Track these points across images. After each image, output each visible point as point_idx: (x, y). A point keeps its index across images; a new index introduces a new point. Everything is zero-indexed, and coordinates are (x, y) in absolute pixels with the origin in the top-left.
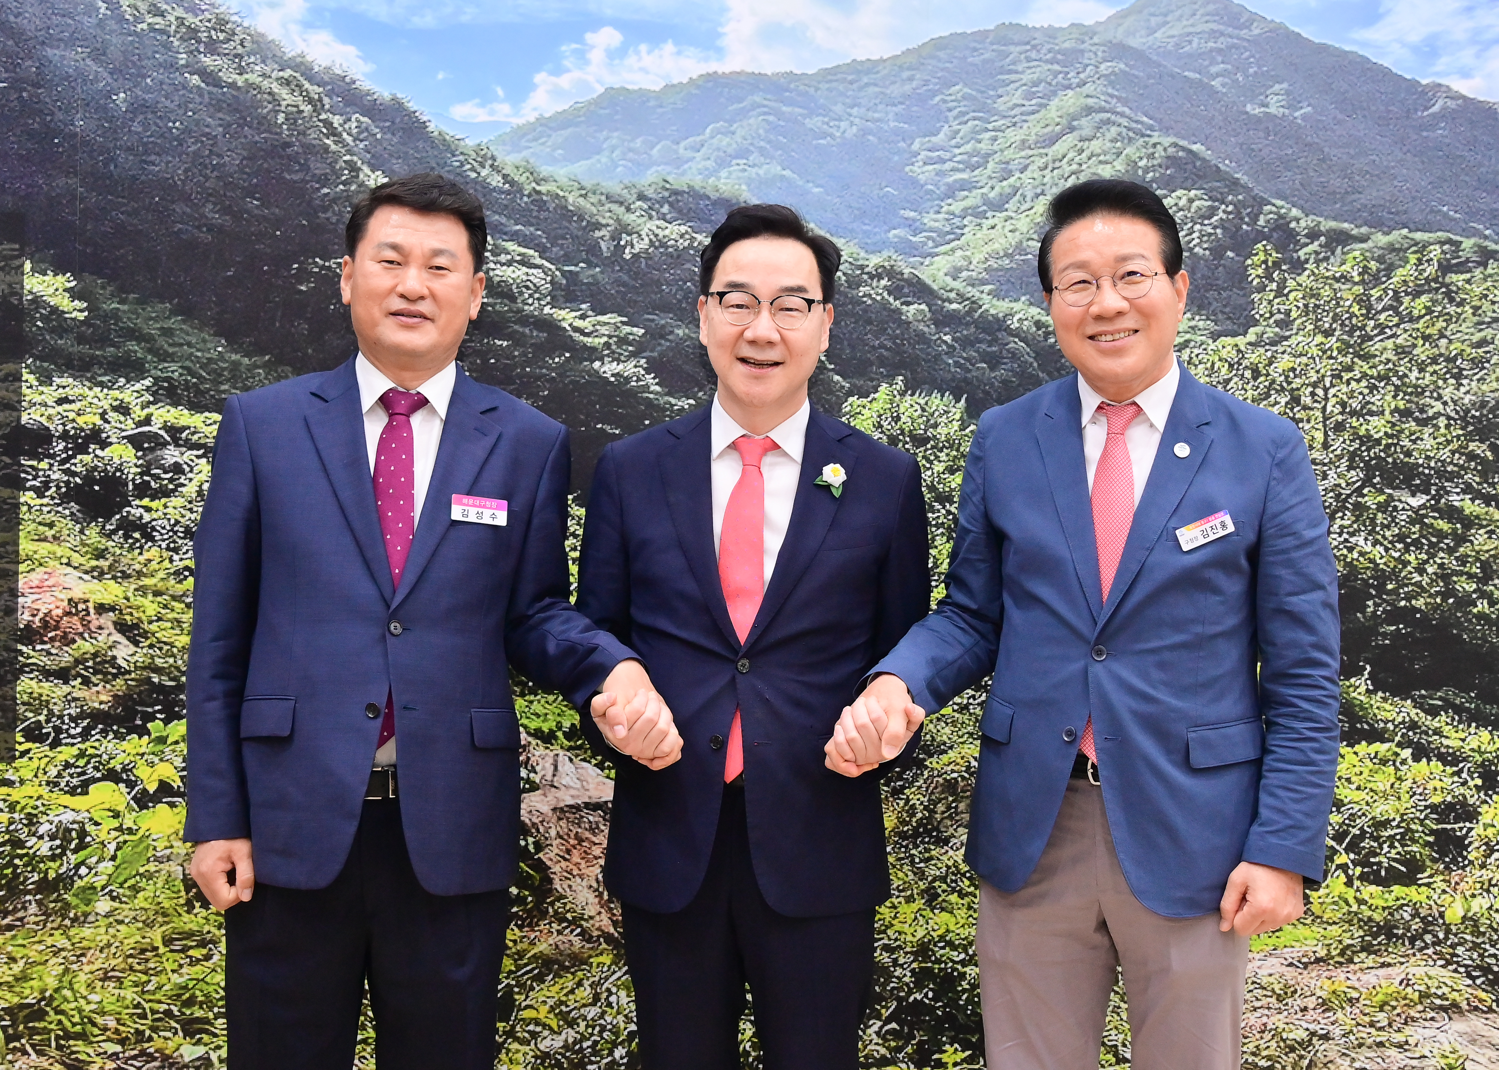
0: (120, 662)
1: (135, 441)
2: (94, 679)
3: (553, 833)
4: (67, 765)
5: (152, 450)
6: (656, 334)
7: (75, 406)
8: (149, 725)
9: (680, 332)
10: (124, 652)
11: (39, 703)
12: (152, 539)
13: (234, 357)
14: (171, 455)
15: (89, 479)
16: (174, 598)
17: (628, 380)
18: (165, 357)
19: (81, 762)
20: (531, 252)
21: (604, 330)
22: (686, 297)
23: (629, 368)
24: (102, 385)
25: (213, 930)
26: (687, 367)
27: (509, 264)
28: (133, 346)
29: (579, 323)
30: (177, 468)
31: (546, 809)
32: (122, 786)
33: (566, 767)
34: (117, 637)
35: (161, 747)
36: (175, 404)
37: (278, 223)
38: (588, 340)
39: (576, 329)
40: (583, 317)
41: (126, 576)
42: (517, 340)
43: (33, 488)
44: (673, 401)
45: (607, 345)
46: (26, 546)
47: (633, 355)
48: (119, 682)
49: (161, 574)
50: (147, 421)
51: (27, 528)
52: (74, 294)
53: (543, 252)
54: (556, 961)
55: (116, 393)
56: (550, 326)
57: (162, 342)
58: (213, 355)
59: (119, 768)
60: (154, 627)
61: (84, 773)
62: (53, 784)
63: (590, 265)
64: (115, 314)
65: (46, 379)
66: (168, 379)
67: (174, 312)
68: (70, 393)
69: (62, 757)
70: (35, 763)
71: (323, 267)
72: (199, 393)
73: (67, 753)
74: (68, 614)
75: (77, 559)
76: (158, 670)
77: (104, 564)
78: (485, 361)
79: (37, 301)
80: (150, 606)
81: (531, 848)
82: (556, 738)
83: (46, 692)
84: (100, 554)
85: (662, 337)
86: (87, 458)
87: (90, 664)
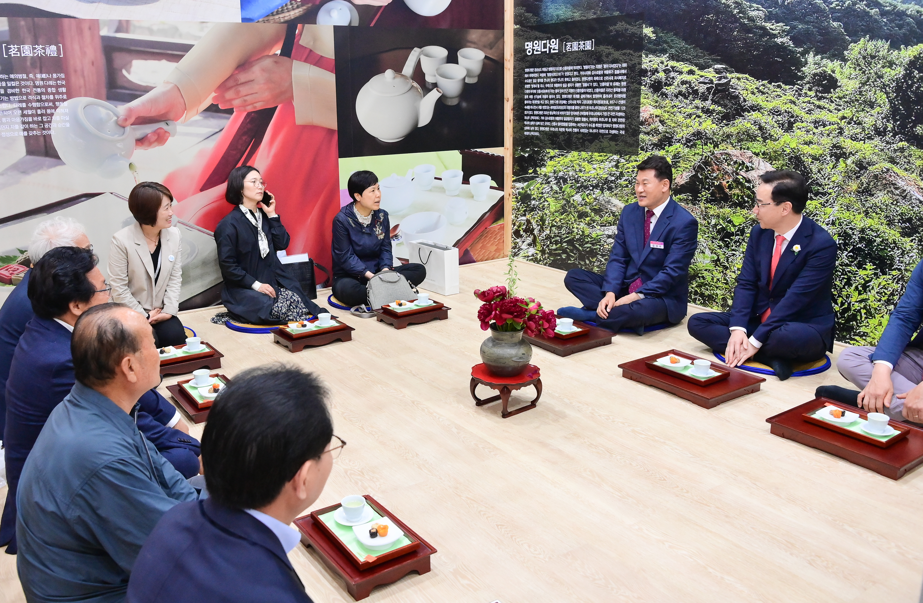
0: (660, 130)
1: (665, 71)
2: (654, 135)
5: (668, 73)
6: (793, 28)
7: (652, 63)
8: (665, 147)
9: (800, 27)
10: (661, 128)
11: (643, 141)
12: (667, 97)
13: (687, 46)
14: (672, 74)
15: (655, 82)
16: (671, 113)
17: (784, 43)
18: (671, 47)
20: (759, 6)
21: (778, 28)
22: (802, 15)
23: (785, 40)
24: (658, 56)
26: (802, 38)
27: (754, 10)
28: (665, 45)
29: (772, 27)
30: (673, 78)
33: (762, 163)
34: (660, 124)
36: (673, 60)
37: (697, 6)
38: (774, 32)
39: (771, 29)
40: (773, 25)
41: (662, 108)
42: (755, 34)
43: (644, 85)
44: (797, 49)
45: (779, 33)
46: (642, 100)
47: (786, 35)
48: (660, 136)
49: (669, 107)
50: (667, 66)
51: (642, 95)
52: (653, 32)
53: (763, 5)
55: (661, 58)
56: (763, 28)
57: (671, 43)
58: (682, 46)
60: (667, 121)
63: (776, 8)
64: (661, 37)
65: (647, 56)
66: (672, 54)
67: (674, 35)
68: (652, 59)
71: (707, 18)
72: (679, 57)
74: (650, 118)
75: (652, 103)
76: (667, 133)
77: (657, 104)
78: (746, 41)
79: (646, 35)
80: (666, 116)
83: (645, 138)
84: (656, 102)
85: (795, 29)
86: (654, 76)
87: (654, 131)
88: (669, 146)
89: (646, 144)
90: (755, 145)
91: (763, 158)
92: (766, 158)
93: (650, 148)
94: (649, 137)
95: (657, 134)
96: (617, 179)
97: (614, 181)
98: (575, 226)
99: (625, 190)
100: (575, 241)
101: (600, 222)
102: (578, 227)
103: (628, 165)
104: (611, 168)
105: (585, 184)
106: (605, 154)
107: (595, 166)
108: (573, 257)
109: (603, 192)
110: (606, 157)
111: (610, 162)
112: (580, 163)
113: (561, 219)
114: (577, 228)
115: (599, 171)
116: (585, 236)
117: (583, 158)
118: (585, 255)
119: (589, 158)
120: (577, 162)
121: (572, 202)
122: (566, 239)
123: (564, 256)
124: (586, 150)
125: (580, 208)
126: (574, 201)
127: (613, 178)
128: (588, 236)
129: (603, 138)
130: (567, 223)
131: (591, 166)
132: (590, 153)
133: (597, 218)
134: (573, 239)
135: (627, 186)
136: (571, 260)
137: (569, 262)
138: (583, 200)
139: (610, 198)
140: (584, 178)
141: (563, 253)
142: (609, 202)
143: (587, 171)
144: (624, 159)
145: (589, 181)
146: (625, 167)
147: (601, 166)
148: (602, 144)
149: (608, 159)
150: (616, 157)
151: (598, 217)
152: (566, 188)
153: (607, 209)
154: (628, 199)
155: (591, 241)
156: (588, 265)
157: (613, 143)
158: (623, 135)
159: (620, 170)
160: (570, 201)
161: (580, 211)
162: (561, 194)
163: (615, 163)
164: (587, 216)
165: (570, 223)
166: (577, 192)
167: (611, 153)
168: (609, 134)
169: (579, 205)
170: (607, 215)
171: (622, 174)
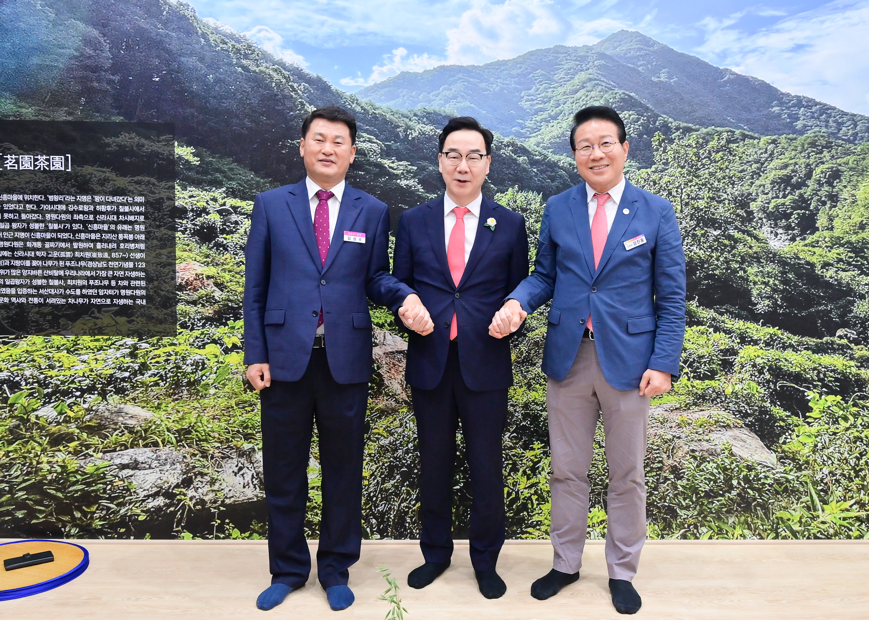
0: (216, 298)
1: (220, 212)
2: (206, 305)
3: (384, 362)
4: (197, 338)
5: (226, 215)
6: (422, 169)
7: (196, 199)
8: (228, 322)
9: (431, 168)
10: (218, 294)
11: (185, 314)
12: (227, 250)
13: (258, 179)
14: (234, 217)
15: (202, 227)
16: (236, 273)
17: (411, 187)
18: (231, 179)
19: (202, 336)
20: (372, 137)
21: (401, 168)
22: (433, 154)
23: (411, 182)
24: (206, 190)
25: (255, 400)
26: (434, 182)
27: (364, 142)
28: (218, 175)
29: (392, 165)
30: (236, 223)
31: (381, 353)
32: (218, 345)
33: (388, 337)
34: (215, 288)
35: (233, 330)
36: (235, 197)
37: (274, 126)
38: (395, 172)
39: (390, 167)
40: (393, 162)
41: (217, 265)
42: (367, 172)
43: (180, 231)
44: (428, 195)
45: (402, 173)
46: (178, 253)
47: (413, 177)
48: (216, 305)
49: (231, 264)
50: (224, 204)
51: (179, 247)
52: (194, 155)
53: (377, 137)
54: (386, 411)
55: (212, 194)
56: (380, 166)
57: (229, 173)
58: (249, 178)
59: (217, 338)
60: (229, 284)
61: (203, 341)
62: (192, 345)
63: (396, 142)
64: (211, 163)
65: (184, 188)
66: (232, 188)
67: (233, 162)
68: (194, 193)
69: (195, 335)
70: (185, 337)
71: (291, 144)
72: (244, 193)
73: (196, 333)
74: (196, 279)
75: (198, 258)
76: (231, 301)
77: (209, 260)
78: (355, 180)
79: (180, 158)
80: (227, 276)
81: (376, 368)
82: (385, 326)
83: (188, 310)
84: (207, 256)
85: (424, 170)
86: (201, 219)
87: (205, 298)
88: (235, 321)
89: (190, 318)
93: (199, 325)
94: (196, 308)
95: (211, 302)
96: (135, 374)
97: (129, 378)
98: (44, 459)
99: (152, 391)
100: (45, 484)
101: (101, 446)
102: (51, 459)
103: (157, 352)
104: (122, 359)
105: (62, 388)
106: (105, 337)
107: (85, 357)
108: (41, 512)
109: (104, 398)
110: (109, 342)
111: (118, 349)
112: (51, 355)
113: (9, 452)
114: (49, 462)
115: (93, 365)
116: (68, 474)
117: (55, 345)
118: (71, 504)
119: (71, 345)
120: (43, 352)
121: (33, 419)
122: (24, 485)
123: (20, 514)
124: (62, 332)
125: (54, 429)
126: (37, 417)
127: (127, 374)
128: (76, 472)
129: (99, 312)
130: (25, 458)
131: (73, 358)
132: (73, 337)
133: (95, 440)
134: (40, 482)
135: (157, 384)
136: (38, 518)
137: (34, 521)
138: (60, 413)
139: (122, 406)
140: (61, 378)
141: (19, 508)
142: (119, 412)
143: (66, 365)
144: (147, 342)
145: (73, 382)
146: (151, 355)
147: (98, 357)
148: (98, 322)
149: (112, 344)
150: (130, 341)
151: (97, 438)
152: (18, 398)
153: (116, 424)
154: (159, 404)
155: (83, 480)
156: (80, 519)
157: (122, 320)
158: (142, 306)
159: (140, 360)
160: (28, 420)
161: (53, 434)
162: (7, 410)
163: (128, 350)
164: (72, 440)
165: (32, 455)
166: (45, 403)
167: (118, 334)
168: (112, 305)
169: (50, 423)
170: (117, 432)
171: (144, 367)
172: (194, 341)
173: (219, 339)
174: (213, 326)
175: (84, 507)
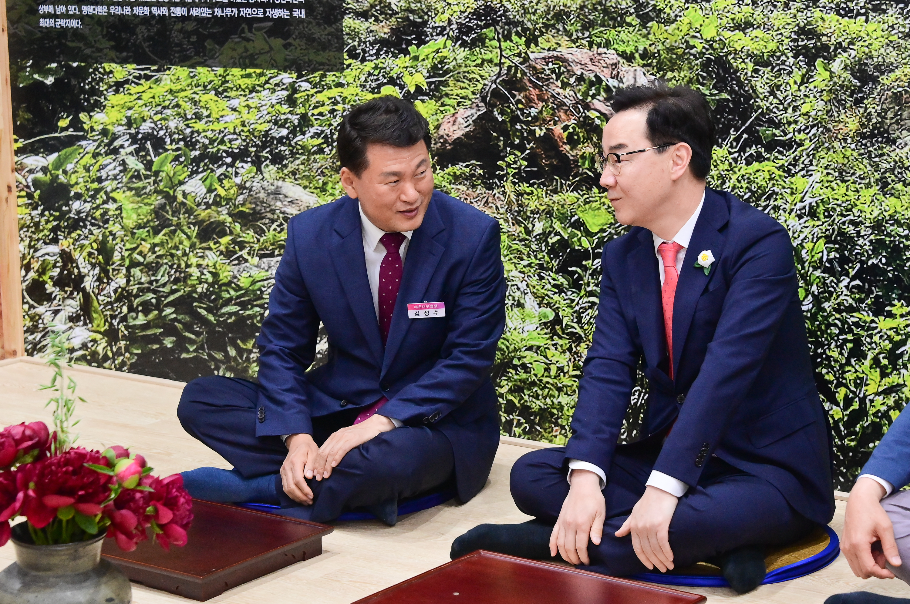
0: (393, 6)
2: (381, 18)
4: (370, 74)
8: (409, 48)
11: (353, 34)
19: (376, 72)
32: (397, 88)
35: (416, 63)
48: (393, 19)
59: (395, 76)
61: (377, 80)
62: (363, 86)
69: (367, 69)
70: (354, 73)
73: (369, 66)
83: (357, 26)
87: (378, 8)
88: (418, 46)
89: (360, 41)
90: (623, 36)
91: (644, 66)
92: (649, 65)
93: (371, 52)
94: (367, 24)
95: (386, 14)
96: (293, 132)
97: (287, 138)
98: (194, 260)
99: (315, 161)
100: (195, 300)
101: (257, 247)
102: (201, 262)
103: (320, 97)
104: (278, 107)
105: (212, 150)
106: (258, 71)
107: (235, 103)
108: (192, 342)
109: (259, 170)
110: (263, 79)
111: (273, 91)
112: (197, 97)
113: (155, 245)
114: (199, 266)
115: (245, 116)
116: (220, 286)
117: (201, 82)
118: (224, 334)
119: (217, 82)
120: (188, 93)
121: (180, 198)
122: (172, 298)
123: (169, 342)
124: (209, 62)
125: (203, 214)
126: (185, 195)
127: (284, 132)
128: (229, 284)
129: (250, 30)
130: (172, 255)
131: (223, 104)
132: (220, 71)
133: (249, 236)
134: (190, 294)
135: (321, 151)
136: (188, 351)
137: (184, 356)
138: (210, 190)
139: (280, 183)
140: (209, 134)
141: (167, 333)
142: (277, 193)
143: (215, 115)
144: (307, 81)
145: (222, 142)
146: (313, 101)
147: (250, 102)
148: (249, 45)
149: (267, 82)
150: (287, 78)
151: (251, 232)
152: (162, 163)
153: (273, 211)
154: (325, 184)
155: (238, 297)
156: (235, 359)
157: (277, 43)
158: (300, 20)
159: (300, 110)
160: (175, 198)
161: (203, 221)
162: (151, 180)
163: (285, 93)
164: (223, 234)
165: (179, 253)
166: (192, 173)
167: (273, 67)
168: (266, 19)
169: (199, 205)
170: (274, 226)
171: (305, 121)
172: (366, 81)
173: (398, 78)
174: (390, 55)
175: (239, 341)
